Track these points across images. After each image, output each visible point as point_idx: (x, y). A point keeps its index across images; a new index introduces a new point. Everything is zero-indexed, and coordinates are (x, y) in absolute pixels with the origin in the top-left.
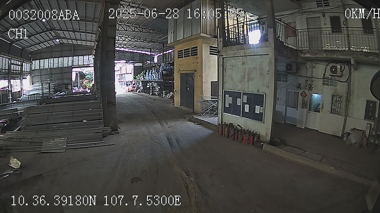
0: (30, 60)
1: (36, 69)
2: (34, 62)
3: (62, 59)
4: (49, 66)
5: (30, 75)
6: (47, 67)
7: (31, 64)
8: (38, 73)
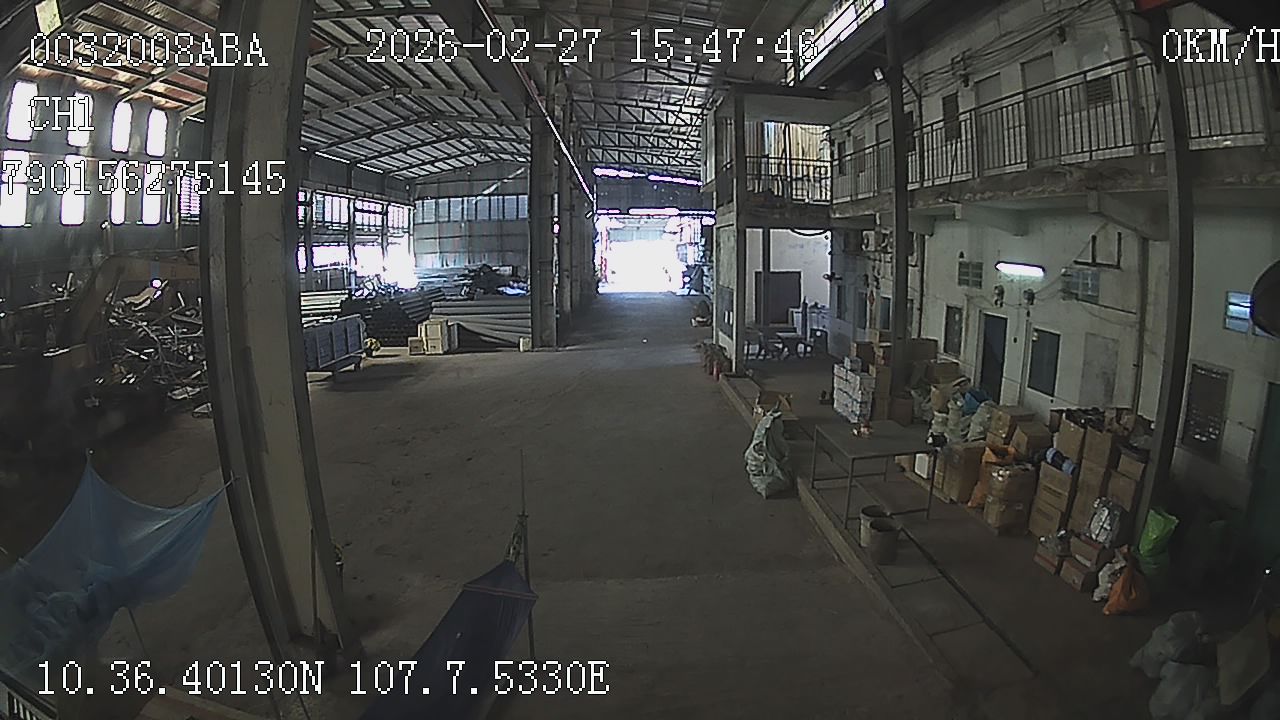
0: (409, 200)
1: (425, 221)
2: (417, 202)
3: (501, 201)
4: (465, 217)
5: (410, 235)
6: (459, 218)
7: (412, 208)
8: (433, 231)
